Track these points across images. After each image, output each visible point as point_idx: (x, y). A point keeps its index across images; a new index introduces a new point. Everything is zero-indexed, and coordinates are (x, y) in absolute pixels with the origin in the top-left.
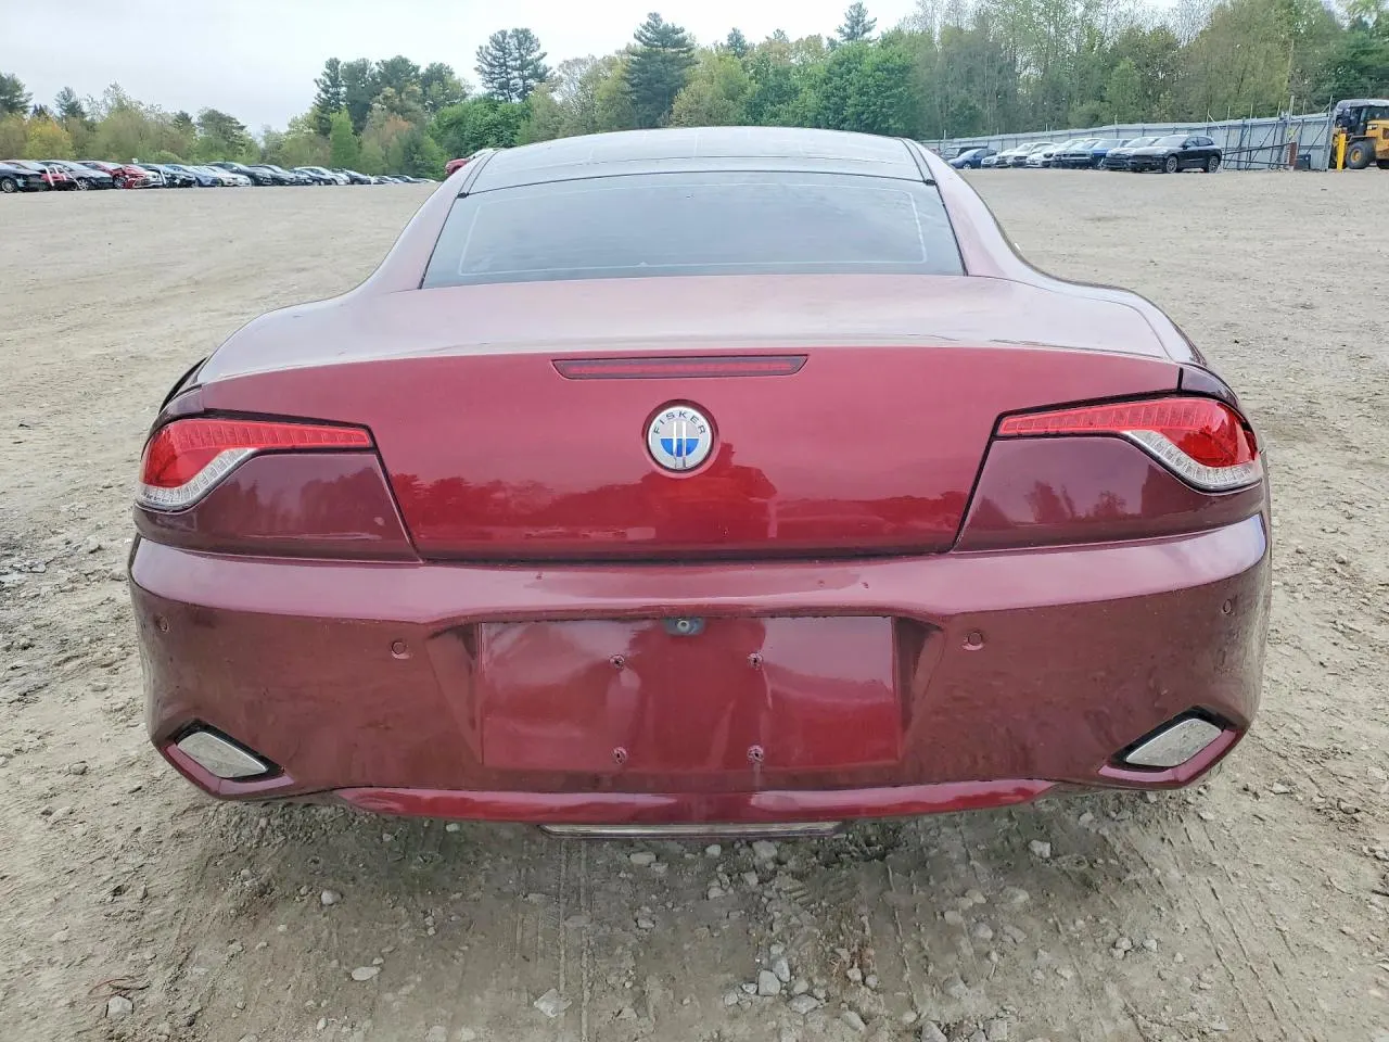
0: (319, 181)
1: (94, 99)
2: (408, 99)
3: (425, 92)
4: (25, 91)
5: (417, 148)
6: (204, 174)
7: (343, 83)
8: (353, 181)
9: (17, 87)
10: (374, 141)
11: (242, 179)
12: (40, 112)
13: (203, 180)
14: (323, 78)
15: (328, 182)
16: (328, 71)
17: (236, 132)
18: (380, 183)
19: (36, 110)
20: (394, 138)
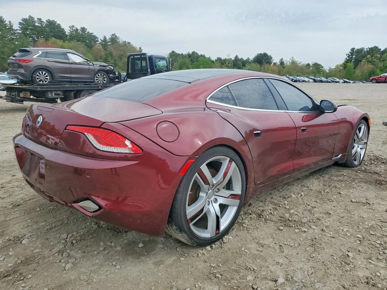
0: (334, 82)
1: (287, 60)
2: (375, 58)
3: (381, 56)
4: (273, 59)
5: (373, 73)
6: (301, 79)
7: (355, 54)
8: (345, 82)
9: (271, 58)
10: (359, 71)
11: (311, 80)
12: (275, 64)
13: (300, 80)
14: (349, 53)
15: (336, 82)
16: (351, 51)
17: (321, 68)
18: (354, 83)
19: (274, 63)
20: (366, 70)
